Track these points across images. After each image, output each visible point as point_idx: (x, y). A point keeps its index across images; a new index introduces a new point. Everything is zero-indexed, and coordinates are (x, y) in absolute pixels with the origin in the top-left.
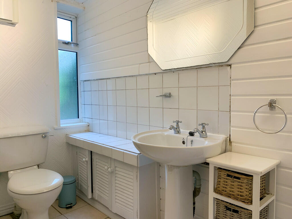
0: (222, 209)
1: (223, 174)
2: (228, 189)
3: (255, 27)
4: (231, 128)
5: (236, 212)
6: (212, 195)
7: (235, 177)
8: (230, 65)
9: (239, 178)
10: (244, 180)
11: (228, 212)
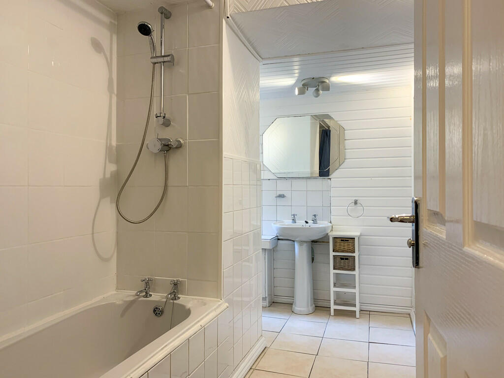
0: (338, 260)
1: (338, 240)
2: (342, 247)
3: (345, 159)
4: (332, 217)
5: (347, 259)
6: (332, 254)
7: (346, 241)
8: (330, 179)
9: (348, 241)
10: (351, 241)
11: (342, 261)
